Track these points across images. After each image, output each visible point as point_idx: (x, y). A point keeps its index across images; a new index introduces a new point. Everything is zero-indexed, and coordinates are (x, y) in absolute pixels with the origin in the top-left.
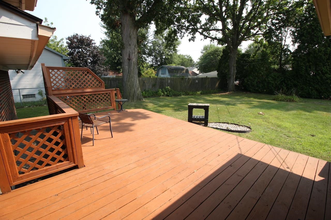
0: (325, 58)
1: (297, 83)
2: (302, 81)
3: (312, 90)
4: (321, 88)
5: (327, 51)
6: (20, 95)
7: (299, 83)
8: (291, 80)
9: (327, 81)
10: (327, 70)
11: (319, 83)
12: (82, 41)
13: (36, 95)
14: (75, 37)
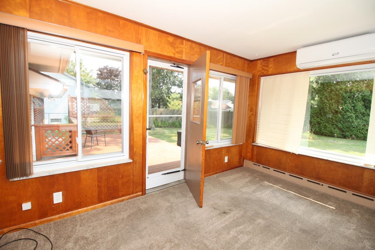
0: (346, 96)
1: (320, 121)
2: (326, 119)
3: (334, 129)
4: (343, 126)
5: (347, 89)
6: (49, 119)
7: (322, 121)
8: (314, 117)
9: (349, 119)
10: (348, 108)
11: (341, 122)
12: (112, 71)
13: (62, 120)
14: (106, 68)
